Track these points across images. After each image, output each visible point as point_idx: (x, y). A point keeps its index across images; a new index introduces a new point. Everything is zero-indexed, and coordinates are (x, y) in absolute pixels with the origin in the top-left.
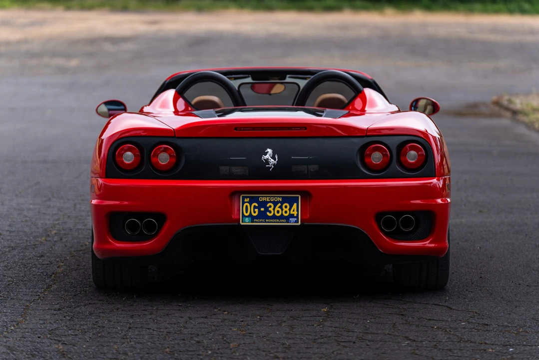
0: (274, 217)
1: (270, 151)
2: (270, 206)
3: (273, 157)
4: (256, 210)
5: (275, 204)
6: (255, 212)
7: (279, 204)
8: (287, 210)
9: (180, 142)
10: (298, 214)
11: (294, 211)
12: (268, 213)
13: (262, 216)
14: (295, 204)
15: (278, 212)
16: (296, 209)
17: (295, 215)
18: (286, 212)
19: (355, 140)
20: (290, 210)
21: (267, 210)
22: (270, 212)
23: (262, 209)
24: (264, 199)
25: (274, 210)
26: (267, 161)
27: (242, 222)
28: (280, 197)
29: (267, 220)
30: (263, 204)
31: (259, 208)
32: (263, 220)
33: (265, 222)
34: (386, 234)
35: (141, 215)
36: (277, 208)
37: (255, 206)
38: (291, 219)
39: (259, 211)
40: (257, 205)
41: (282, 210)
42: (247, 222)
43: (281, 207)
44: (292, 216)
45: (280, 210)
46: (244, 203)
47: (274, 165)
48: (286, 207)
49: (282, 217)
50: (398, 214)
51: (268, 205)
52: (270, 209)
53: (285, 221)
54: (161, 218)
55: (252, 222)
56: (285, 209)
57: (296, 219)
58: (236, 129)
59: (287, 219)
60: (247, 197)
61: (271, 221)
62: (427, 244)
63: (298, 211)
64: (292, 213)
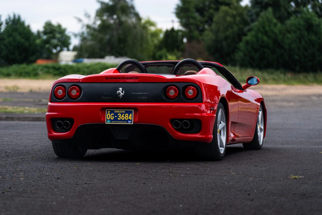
0: (121, 120)
1: (121, 89)
2: (119, 115)
3: (122, 92)
4: (113, 117)
5: (122, 114)
6: (112, 118)
7: (124, 114)
8: (127, 117)
9: (81, 85)
10: (132, 119)
11: (130, 117)
12: (118, 118)
13: (116, 119)
14: (131, 114)
15: (123, 118)
16: (131, 117)
17: (131, 119)
18: (127, 118)
19: (162, 84)
20: (128, 117)
21: (118, 117)
22: (119, 118)
23: (116, 116)
24: (117, 112)
25: (121, 117)
26: (119, 94)
27: (106, 122)
28: (124, 111)
29: (118, 122)
30: (116, 114)
31: (114, 116)
32: (116, 122)
33: (117, 123)
34: (176, 129)
35: (63, 119)
36: (123, 116)
37: (112, 115)
38: (129, 121)
39: (114, 117)
40: (113, 114)
41: (125, 117)
42: (108, 122)
43: (124, 116)
44: (129, 120)
45: (124, 117)
46: (107, 113)
47: (122, 95)
48: (127, 115)
49: (125, 120)
50: (181, 120)
51: (118, 115)
52: (119, 116)
53: (126, 122)
54: (72, 121)
55: (111, 123)
56: (126, 117)
57: (131, 121)
58: (106, 78)
59: (127, 121)
60: (109, 111)
61: (120, 122)
62: (198, 136)
63: (132, 117)
64: (129, 118)
